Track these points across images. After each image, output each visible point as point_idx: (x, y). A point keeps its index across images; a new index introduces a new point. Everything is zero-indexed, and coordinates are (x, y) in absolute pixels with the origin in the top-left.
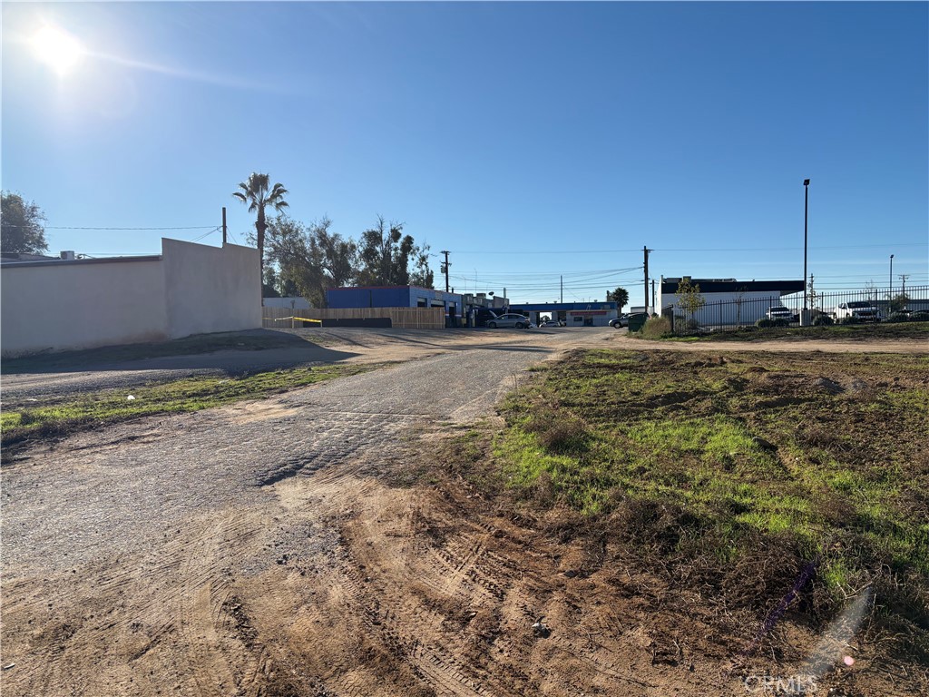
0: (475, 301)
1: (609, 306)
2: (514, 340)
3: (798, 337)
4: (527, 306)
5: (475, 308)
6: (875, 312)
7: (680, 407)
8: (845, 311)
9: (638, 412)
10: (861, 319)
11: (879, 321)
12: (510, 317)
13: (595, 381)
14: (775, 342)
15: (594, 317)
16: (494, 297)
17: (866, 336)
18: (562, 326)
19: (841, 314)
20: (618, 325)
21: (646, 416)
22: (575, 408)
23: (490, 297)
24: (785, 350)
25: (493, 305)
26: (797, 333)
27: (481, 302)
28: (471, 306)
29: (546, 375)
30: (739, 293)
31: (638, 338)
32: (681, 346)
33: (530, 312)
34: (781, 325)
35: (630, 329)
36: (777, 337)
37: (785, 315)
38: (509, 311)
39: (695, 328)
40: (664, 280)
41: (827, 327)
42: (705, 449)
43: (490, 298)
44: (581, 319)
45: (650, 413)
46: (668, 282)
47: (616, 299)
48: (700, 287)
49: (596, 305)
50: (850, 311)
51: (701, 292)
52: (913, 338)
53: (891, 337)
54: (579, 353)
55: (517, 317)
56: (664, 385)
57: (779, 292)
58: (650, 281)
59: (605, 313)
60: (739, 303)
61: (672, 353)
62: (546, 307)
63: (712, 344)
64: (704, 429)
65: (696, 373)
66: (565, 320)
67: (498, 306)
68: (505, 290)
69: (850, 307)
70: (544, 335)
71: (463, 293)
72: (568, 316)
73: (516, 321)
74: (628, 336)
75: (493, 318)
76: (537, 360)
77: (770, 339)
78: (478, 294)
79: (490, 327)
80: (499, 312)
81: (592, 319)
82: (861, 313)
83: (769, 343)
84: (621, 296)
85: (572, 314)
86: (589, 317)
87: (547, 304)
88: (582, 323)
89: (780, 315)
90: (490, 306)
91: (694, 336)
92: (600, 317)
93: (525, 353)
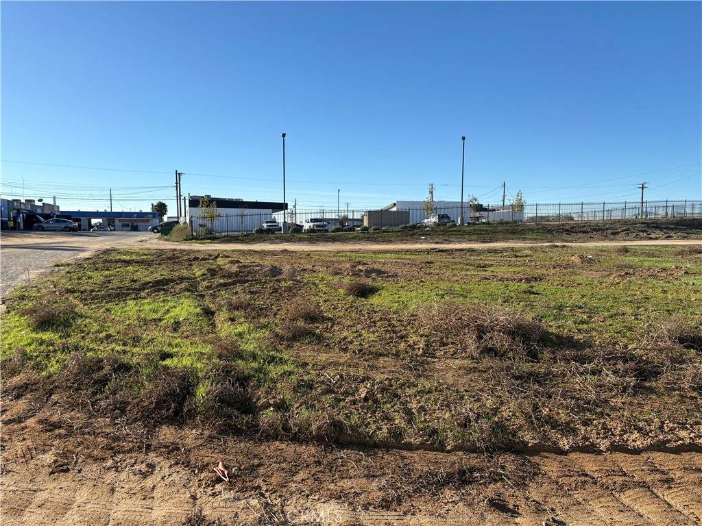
0: (23, 207)
1: (151, 216)
2: (56, 241)
3: (277, 241)
4: (79, 213)
5: (22, 213)
6: (325, 226)
7: (161, 289)
8: (309, 224)
9: (128, 295)
10: (318, 230)
11: (327, 231)
12: (57, 221)
13: (107, 272)
14: (263, 244)
15: (139, 224)
16: (43, 203)
17: (317, 240)
18: (111, 230)
19: (307, 226)
20: (156, 231)
21: (133, 297)
22: (75, 294)
23: (38, 203)
24: (266, 250)
25: (43, 210)
26: (277, 238)
27: (29, 207)
28: (18, 210)
29: (67, 269)
30: (241, 210)
31: (166, 240)
32: (196, 246)
33: (82, 218)
34: (269, 233)
35: (162, 234)
36: (264, 241)
37: (274, 226)
38: (58, 216)
39: (211, 233)
40: (191, 197)
41: (295, 235)
42: (165, 318)
43: (40, 204)
44: (128, 225)
45: (137, 294)
46: (194, 198)
47: (158, 210)
48: (216, 203)
49: (141, 214)
50: (311, 224)
51: (218, 207)
52: (342, 242)
53: (330, 241)
54: (107, 252)
55: (65, 222)
56: (161, 273)
57: (271, 210)
58: (182, 198)
59: (148, 221)
60: (242, 216)
61: (184, 251)
62: (97, 215)
63: (220, 245)
64: (171, 304)
65: (191, 265)
66: (114, 226)
67: (47, 212)
68: (54, 198)
69: (311, 222)
70: (87, 238)
71: (10, 198)
72: (117, 223)
73: (63, 225)
74: (159, 239)
75: (40, 222)
76: (66, 257)
77: (259, 242)
78: (26, 200)
79: (37, 230)
80: (47, 217)
81: (137, 226)
82: (318, 226)
83: (259, 244)
84: (161, 208)
85: (120, 221)
86: (135, 224)
87: (98, 212)
88: (129, 228)
89: (271, 226)
90: (39, 211)
91: (207, 239)
92: (144, 224)
93: (58, 251)
